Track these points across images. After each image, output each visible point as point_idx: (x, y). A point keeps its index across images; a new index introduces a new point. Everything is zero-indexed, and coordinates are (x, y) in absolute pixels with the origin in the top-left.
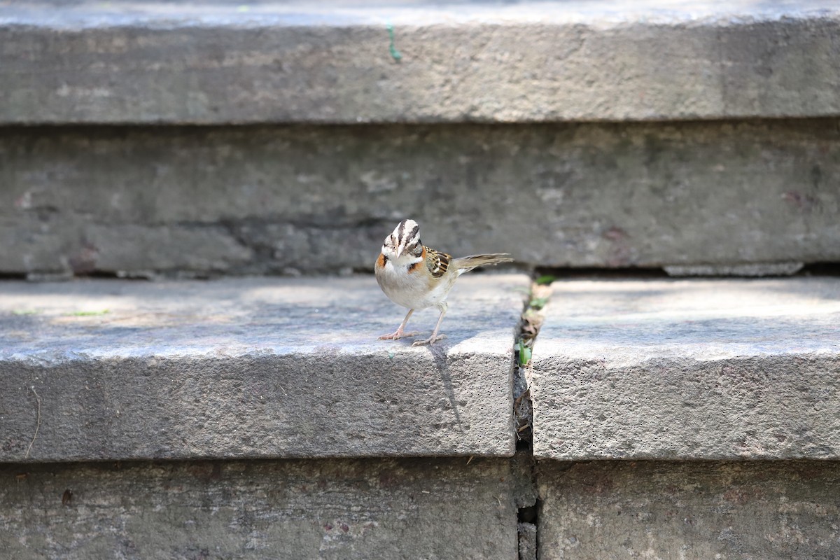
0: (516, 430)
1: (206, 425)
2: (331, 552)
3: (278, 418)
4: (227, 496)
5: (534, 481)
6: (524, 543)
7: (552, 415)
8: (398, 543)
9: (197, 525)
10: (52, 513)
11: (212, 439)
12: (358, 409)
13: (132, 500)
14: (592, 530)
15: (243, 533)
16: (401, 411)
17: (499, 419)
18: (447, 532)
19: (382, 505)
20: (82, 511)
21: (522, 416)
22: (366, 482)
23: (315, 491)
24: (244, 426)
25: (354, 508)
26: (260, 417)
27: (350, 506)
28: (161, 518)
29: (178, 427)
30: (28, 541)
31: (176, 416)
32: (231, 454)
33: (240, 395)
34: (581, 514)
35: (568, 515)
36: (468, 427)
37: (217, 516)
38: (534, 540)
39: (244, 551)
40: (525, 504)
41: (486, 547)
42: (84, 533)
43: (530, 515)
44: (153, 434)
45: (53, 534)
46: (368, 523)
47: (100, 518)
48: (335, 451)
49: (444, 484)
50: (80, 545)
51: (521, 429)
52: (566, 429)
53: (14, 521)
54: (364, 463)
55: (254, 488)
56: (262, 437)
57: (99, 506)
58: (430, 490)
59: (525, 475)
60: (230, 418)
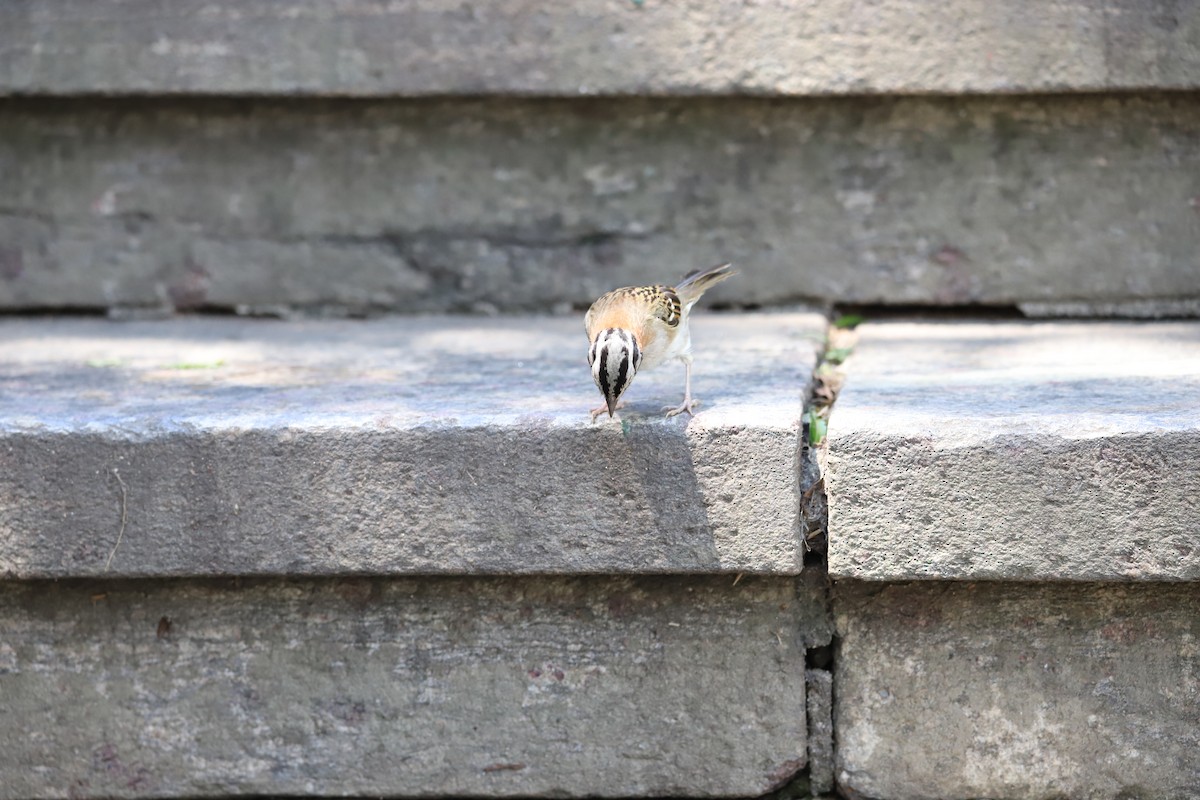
0: (803, 537)
1: (361, 526)
2: (539, 709)
3: (464, 517)
4: (390, 627)
5: (829, 610)
6: (815, 698)
7: (856, 515)
8: (634, 697)
9: (349, 669)
10: (141, 649)
11: (370, 546)
12: (577, 506)
13: (256, 632)
14: (912, 680)
15: (413, 680)
16: (640, 508)
17: (780, 521)
18: (704, 682)
19: (612, 643)
20: (185, 647)
21: (813, 517)
22: (589, 609)
23: (515, 622)
24: (416, 528)
25: (572, 647)
26: (439, 516)
27: (565, 644)
28: (297, 658)
29: (321, 529)
30: (109, 689)
31: (319, 514)
32: (397, 568)
33: (410, 485)
34: (896, 657)
35: (878, 658)
36: (735, 533)
37: (376, 655)
38: (829, 693)
39: (415, 705)
40: (816, 643)
41: (760, 704)
42: (188, 679)
43: (823, 658)
44: (286, 539)
45: (144, 680)
46: (591, 668)
47: (210, 657)
48: (544, 565)
49: (700, 612)
50: (183, 695)
51: (811, 535)
52: (875, 536)
53: (88, 660)
54: (586, 581)
55: (429, 617)
56: (441, 545)
57: (210, 641)
58: (679, 621)
59: (817, 601)
60: (396, 516)
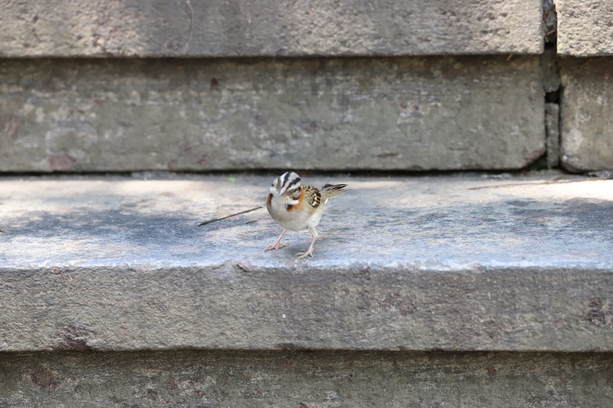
0: (544, 34)
1: (314, 31)
2: (406, 125)
3: (367, 26)
4: (329, 83)
5: (558, 72)
6: (550, 118)
7: (572, 22)
8: (455, 118)
9: (308, 105)
10: (203, 94)
11: (319, 41)
12: (426, 20)
13: (261, 86)
14: (601, 108)
15: (342, 110)
16: (458, 20)
17: (532, 26)
18: (492, 110)
19: (444, 90)
20: (225, 93)
21: (550, 24)
22: (432, 74)
23: (394, 80)
24: (342, 32)
25: (423, 93)
26: (354, 25)
27: (419, 91)
28: (282, 99)
29: (293, 33)
30: (187, 114)
31: (292, 25)
32: (333, 53)
33: (339, 9)
34: (593, 96)
35: (583, 96)
36: (508, 33)
37: (322, 97)
38: (557, 116)
39: (342, 123)
40: (551, 89)
41: (521, 121)
42: (226, 109)
43: (554, 97)
44: (275, 38)
45: (204, 110)
46: (433, 104)
47: (238, 99)
48: (408, 51)
49: (489, 74)
50: (224, 117)
51: (549, 33)
52: (582, 33)
53: (176, 100)
54: (430, 59)
55: (349, 78)
56: (355, 41)
57: (238, 90)
58: (478, 79)
59: (551, 68)
60: (332, 26)
